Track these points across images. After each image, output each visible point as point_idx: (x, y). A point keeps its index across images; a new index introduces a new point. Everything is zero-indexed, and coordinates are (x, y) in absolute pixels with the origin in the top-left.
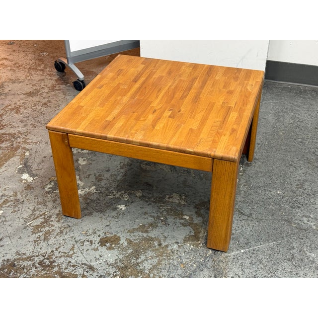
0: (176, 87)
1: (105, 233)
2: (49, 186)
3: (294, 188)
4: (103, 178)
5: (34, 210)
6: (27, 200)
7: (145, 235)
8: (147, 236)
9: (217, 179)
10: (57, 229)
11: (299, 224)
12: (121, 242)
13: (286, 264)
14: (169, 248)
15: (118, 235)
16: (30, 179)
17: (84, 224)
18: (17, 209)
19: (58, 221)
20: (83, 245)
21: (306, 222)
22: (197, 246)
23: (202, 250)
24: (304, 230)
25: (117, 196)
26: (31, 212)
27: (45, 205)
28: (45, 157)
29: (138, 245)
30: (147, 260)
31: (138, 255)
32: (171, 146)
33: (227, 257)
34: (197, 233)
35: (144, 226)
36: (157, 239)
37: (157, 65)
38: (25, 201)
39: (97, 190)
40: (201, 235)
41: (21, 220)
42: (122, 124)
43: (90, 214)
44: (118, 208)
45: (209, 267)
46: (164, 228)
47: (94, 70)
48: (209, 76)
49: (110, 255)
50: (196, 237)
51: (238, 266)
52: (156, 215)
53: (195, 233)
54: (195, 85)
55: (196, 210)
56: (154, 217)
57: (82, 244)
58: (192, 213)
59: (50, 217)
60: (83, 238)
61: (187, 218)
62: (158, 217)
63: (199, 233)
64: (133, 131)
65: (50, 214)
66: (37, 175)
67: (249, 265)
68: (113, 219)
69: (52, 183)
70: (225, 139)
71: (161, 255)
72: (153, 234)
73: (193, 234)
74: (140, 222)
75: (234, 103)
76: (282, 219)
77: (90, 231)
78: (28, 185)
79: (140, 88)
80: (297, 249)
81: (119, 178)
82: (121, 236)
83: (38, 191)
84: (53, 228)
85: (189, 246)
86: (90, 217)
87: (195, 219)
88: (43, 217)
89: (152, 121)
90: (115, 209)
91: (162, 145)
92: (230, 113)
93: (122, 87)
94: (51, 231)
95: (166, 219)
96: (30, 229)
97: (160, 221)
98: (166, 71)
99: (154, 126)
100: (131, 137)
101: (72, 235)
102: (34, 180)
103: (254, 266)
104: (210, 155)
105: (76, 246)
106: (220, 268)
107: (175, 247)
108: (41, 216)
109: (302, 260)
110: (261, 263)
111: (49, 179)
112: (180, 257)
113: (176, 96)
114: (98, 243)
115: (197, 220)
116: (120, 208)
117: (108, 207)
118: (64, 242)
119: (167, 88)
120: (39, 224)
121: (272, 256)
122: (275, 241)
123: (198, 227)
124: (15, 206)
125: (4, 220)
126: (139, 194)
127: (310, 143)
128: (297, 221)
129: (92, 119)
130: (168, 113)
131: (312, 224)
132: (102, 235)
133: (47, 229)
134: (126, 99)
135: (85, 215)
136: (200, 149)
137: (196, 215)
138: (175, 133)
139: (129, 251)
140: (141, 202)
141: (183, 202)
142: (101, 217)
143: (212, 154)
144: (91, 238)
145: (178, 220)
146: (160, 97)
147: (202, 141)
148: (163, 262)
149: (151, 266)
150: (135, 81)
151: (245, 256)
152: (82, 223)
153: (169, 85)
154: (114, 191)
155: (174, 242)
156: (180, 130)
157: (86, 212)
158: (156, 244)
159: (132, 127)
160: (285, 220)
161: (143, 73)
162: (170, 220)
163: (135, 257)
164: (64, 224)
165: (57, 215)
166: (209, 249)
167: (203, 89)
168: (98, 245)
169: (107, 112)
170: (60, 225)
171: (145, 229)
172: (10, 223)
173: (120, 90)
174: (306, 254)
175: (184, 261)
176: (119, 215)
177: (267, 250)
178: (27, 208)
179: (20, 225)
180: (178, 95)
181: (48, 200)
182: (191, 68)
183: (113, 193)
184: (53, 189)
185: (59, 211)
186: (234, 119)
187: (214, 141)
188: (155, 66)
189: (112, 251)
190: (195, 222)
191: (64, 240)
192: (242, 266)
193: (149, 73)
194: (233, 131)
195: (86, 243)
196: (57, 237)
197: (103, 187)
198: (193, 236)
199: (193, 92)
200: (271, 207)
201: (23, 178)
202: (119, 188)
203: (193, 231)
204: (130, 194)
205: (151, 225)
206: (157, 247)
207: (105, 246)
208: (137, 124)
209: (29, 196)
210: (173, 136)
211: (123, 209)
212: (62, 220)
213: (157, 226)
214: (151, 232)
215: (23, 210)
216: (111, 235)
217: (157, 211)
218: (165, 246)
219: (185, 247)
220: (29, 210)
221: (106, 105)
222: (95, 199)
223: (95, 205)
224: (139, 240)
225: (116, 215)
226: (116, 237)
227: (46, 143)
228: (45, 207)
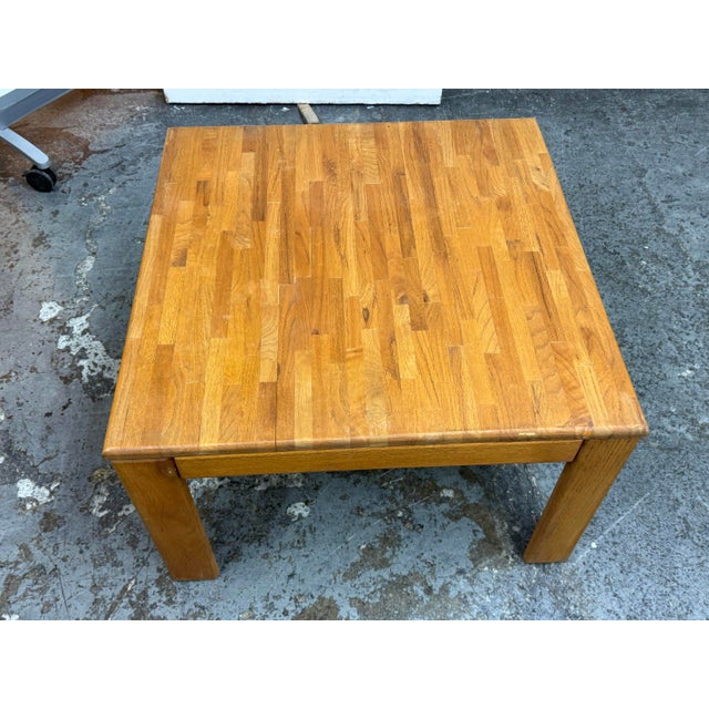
0: (372, 216)
1: (296, 601)
2: (99, 500)
5: (95, 588)
6: (64, 560)
7: (385, 574)
8: (392, 575)
11: (660, 438)
12: (343, 612)
13: (683, 548)
14: (453, 593)
15: (327, 597)
16: (43, 494)
17: (233, 589)
18: (49, 596)
19: (170, 602)
21: (670, 428)
22: (504, 564)
23: (517, 572)
24: (676, 449)
26: (91, 597)
27: (116, 564)
28: (48, 415)
29: (383, 609)
33: (573, 573)
34: (489, 529)
35: (370, 548)
36: (415, 575)
37: (285, 146)
38: (61, 566)
39: (220, 479)
40: (499, 533)
42: (309, 384)
43: (234, 556)
44: (293, 515)
45: (550, 611)
46: (416, 540)
47: (56, 124)
48: (427, 160)
50: (490, 544)
51: (603, 588)
52: (383, 509)
53: (484, 531)
54: (411, 198)
56: (381, 515)
58: (454, 478)
59: (144, 595)
61: (449, 493)
62: (391, 513)
63: (493, 527)
64: (354, 408)
65: (141, 587)
66: (53, 477)
67: (621, 577)
68: (296, 551)
69: (103, 489)
70: (586, 371)
72: (402, 563)
73: (481, 536)
74: (360, 539)
75: (532, 238)
77: (260, 606)
78: (45, 514)
79: (285, 240)
80: (684, 502)
82: (336, 597)
83: (77, 526)
85: (488, 572)
86: (241, 564)
87: (467, 494)
88: (126, 600)
89: (378, 352)
90: (287, 520)
92: (544, 275)
93: (238, 246)
95: (410, 512)
97: (399, 522)
98: (318, 161)
99: (396, 374)
100: (359, 430)
102: (52, 493)
103: (632, 576)
107: (462, 584)
108: (120, 598)
110: (639, 562)
111: (90, 479)
112: (484, 607)
113: (388, 247)
115: (473, 494)
116: (296, 513)
117: (267, 519)
119: (350, 220)
121: (651, 537)
122: (639, 496)
123: (483, 512)
124: (42, 591)
127: (587, 227)
130: (402, 316)
131: (683, 429)
132: (291, 608)
134: (270, 287)
135: (227, 562)
136: (551, 425)
137: (465, 481)
138: (460, 383)
142: (266, 556)
145: (435, 508)
146: (351, 257)
147: (537, 392)
150: (260, 215)
151: (603, 555)
152: (230, 589)
153: (351, 210)
155: (454, 571)
156: (465, 367)
157: (224, 550)
158: (421, 593)
159: (343, 390)
161: (265, 184)
162: (420, 512)
164: (187, 607)
165: (159, 582)
166: (530, 563)
167: (437, 207)
169: (246, 349)
170: (178, 613)
171: (379, 557)
173: (237, 258)
176: (304, 534)
177: (634, 524)
178: (74, 585)
180: (392, 241)
181: (114, 546)
182: (372, 143)
184: (114, 505)
185: (159, 570)
187: (567, 387)
188: (282, 151)
190: (472, 501)
192: (609, 584)
193: (279, 180)
194: (588, 335)
198: (484, 540)
199: (419, 220)
201: (21, 494)
203: (478, 528)
205: (386, 540)
206: (427, 599)
208: (349, 374)
209: (61, 547)
210: (461, 396)
211: (305, 514)
212: (178, 595)
213: (400, 539)
214: (395, 560)
215: (68, 595)
216: (313, 601)
217: (382, 497)
218: (441, 589)
219: (482, 576)
220: (82, 592)
221: (231, 326)
222: (228, 506)
223: (236, 525)
224: (379, 595)
225: (297, 538)
226: (325, 604)
227: (33, 370)
228: (119, 569)
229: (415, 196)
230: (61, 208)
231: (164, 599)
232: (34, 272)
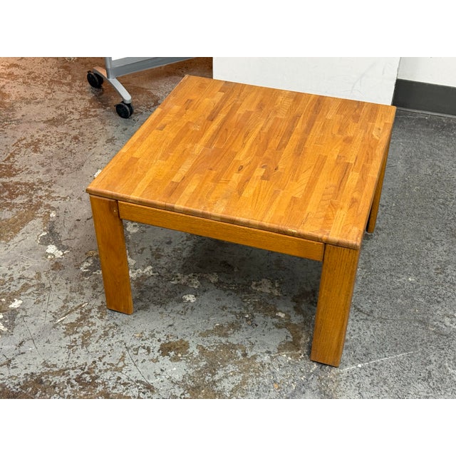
0: (271, 130)
1: (168, 337)
2: (86, 264)
3: (432, 273)
4: (163, 254)
5: (66, 301)
6: (56, 285)
7: (224, 340)
8: (227, 342)
9: (329, 271)
10: (99, 329)
11: (438, 327)
12: (190, 350)
13: (420, 385)
14: (258, 360)
15: (186, 340)
16: (59, 254)
17: (137, 322)
18: (41, 298)
19: (101, 318)
20: (137, 354)
21: (448, 324)
22: (297, 357)
23: (303, 363)
24: (446, 335)
25: (183, 281)
26: (63, 304)
27: (81, 294)
28: (78, 220)
29: (213, 355)
30: (227, 377)
31: (215, 370)
32: (266, 223)
33: (338, 374)
34: (297, 338)
35: (221, 326)
36: (240, 346)
37: (242, 93)
38: (53, 287)
39: (154, 272)
40: (302, 342)
41: (48, 315)
42: (195, 187)
43: (145, 308)
44: (185, 300)
45: (314, 389)
46: (250, 331)
48: (317, 113)
49: (175, 369)
50: (294, 345)
51: (354, 387)
52: (238, 311)
53: (293, 338)
54: (298, 127)
55: (295, 304)
56: (235, 313)
57: (136, 352)
58: (289, 309)
59: (90, 310)
60: (137, 343)
61: (282, 315)
62: (242, 314)
63: (300, 338)
64: (211, 200)
65: (89, 307)
66: (68, 248)
67: (369, 386)
68: (179, 315)
69: (91, 260)
70: (342, 215)
71: (247, 371)
72: (235, 338)
73: (290, 340)
74: (216, 321)
75: (354, 157)
76: (415, 320)
77: (147, 334)
78: (56, 263)
79: (218, 131)
80: (435, 363)
81: (184, 254)
82: (190, 342)
83: (70, 272)
84: (93, 328)
85: (285, 357)
86: (146, 313)
87: (293, 318)
88: (79, 310)
89: (237, 183)
90: (181, 301)
91: (252, 222)
92: (349, 174)
93: (193, 128)
94: (91, 332)
95: (253, 317)
96: (62, 329)
97: (245, 320)
98: (256, 102)
99: (240, 193)
100: (208, 209)
101: (121, 339)
102: (64, 254)
103: (376, 388)
104: (321, 239)
105: (127, 355)
106: (328, 390)
107: (266, 358)
108: (76, 309)
109: (442, 380)
110: (385, 383)
111: (86, 254)
112: (273, 373)
113: (271, 144)
114: (159, 351)
115: (296, 319)
116: (188, 299)
117: (170, 297)
118: (110, 348)
119: (258, 129)
120: (73, 321)
121: (401, 374)
122: (405, 351)
123: (297, 329)
124: (39, 294)
125: (24, 314)
126: (214, 279)
128: (435, 323)
129: (151, 178)
130: (260, 172)
132: (163, 339)
133: (86, 328)
134: (199, 148)
135: (139, 309)
136: (307, 230)
137: (295, 312)
138: (271, 203)
139: (202, 364)
140: (218, 291)
141: (276, 292)
142: (161, 313)
143: (325, 237)
144: (148, 343)
145: (269, 319)
146: (248, 145)
147: (309, 217)
148: (250, 381)
149: (233, 386)
150: (211, 118)
151: (363, 372)
152: (135, 321)
153: (261, 126)
154: (179, 274)
155: (265, 350)
156: (278, 199)
157: (141, 304)
158: (240, 354)
159: (210, 193)
160: (420, 322)
161: (222, 107)
162: (259, 318)
163: (210, 372)
164: (109, 322)
165: (99, 308)
166: (314, 362)
167: (309, 134)
168: (158, 354)
169: (172, 168)
170: (103, 323)
171: (224, 331)
172: (32, 319)
173: (189, 133)
174: (448, 371)
175: (279, 378)
176: (187, 310)
177: (393, 364)
178: (56, 296)
179: (47, 322)
180: (274, 142)
181: (85, 286)
182: (292, 100)
183: (177, 276)
184: (92, 268)
185: (102, 302)
186: (354, 183)
187: (327, 218)
188: (239, 95)
189: (178, 363)
190: (294, 322)
191: (109, 345)
192: (359, 387)
193: (230, 107)
195: (142, 351)
196: (100, 341)
197: (163, 268)
198: (291, 342)
199: (295, 137)
200: (399, 301)
201: (48, 251)
202: (185, 270)
203: (291, 336)
204: (200, 279)
205: (232, 325)
206: (241, 358)
207: (168, 355)
208: (217, 188)
209: (57, 279)
210: (268, 209)
211: (192, 301)
212: (107, 316)
213: (240, 327)
214: (232, 335)
215: (51, 300)
216: (177, 340)
217: (240, 305)
218: (252, 357)
219: (280, 358)
220: (59, 301)
221: (170, 158)
222: (152, 285)
223: (152, 294)
224: (215, 348)
225: (182, 310)
226: (183, 343)
227: (80, 198)
228: (82, 296)
229: (300, 126)
230: (129, 128)
231: (99, 316)
232: (101, 154)
